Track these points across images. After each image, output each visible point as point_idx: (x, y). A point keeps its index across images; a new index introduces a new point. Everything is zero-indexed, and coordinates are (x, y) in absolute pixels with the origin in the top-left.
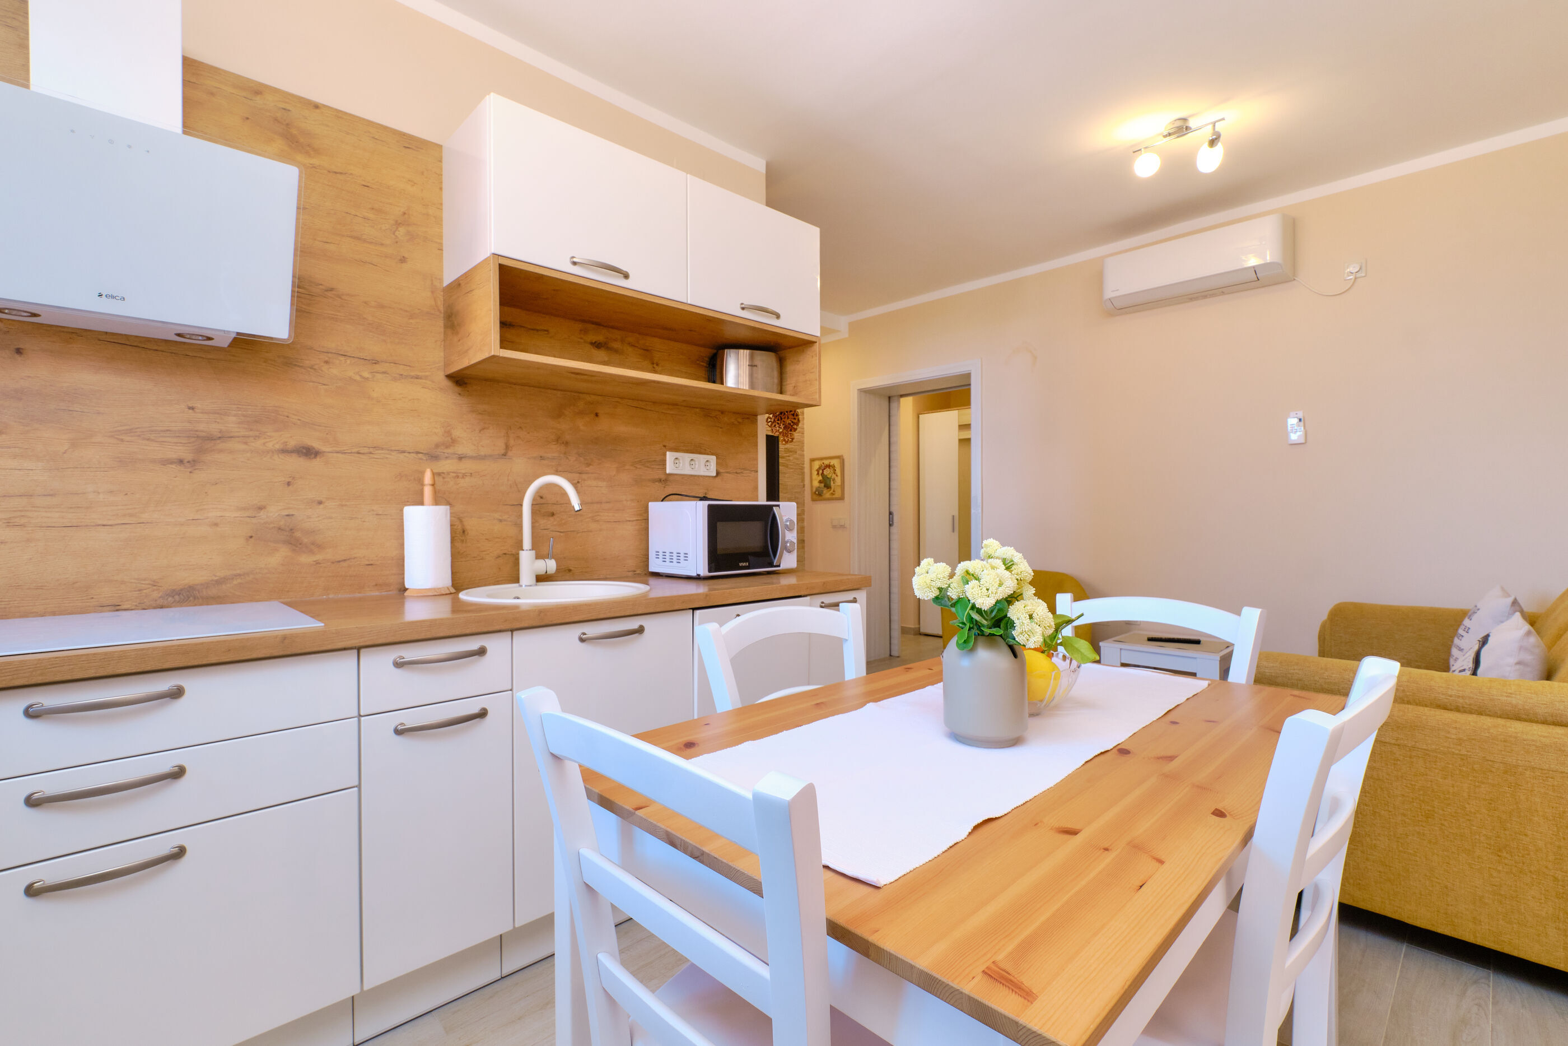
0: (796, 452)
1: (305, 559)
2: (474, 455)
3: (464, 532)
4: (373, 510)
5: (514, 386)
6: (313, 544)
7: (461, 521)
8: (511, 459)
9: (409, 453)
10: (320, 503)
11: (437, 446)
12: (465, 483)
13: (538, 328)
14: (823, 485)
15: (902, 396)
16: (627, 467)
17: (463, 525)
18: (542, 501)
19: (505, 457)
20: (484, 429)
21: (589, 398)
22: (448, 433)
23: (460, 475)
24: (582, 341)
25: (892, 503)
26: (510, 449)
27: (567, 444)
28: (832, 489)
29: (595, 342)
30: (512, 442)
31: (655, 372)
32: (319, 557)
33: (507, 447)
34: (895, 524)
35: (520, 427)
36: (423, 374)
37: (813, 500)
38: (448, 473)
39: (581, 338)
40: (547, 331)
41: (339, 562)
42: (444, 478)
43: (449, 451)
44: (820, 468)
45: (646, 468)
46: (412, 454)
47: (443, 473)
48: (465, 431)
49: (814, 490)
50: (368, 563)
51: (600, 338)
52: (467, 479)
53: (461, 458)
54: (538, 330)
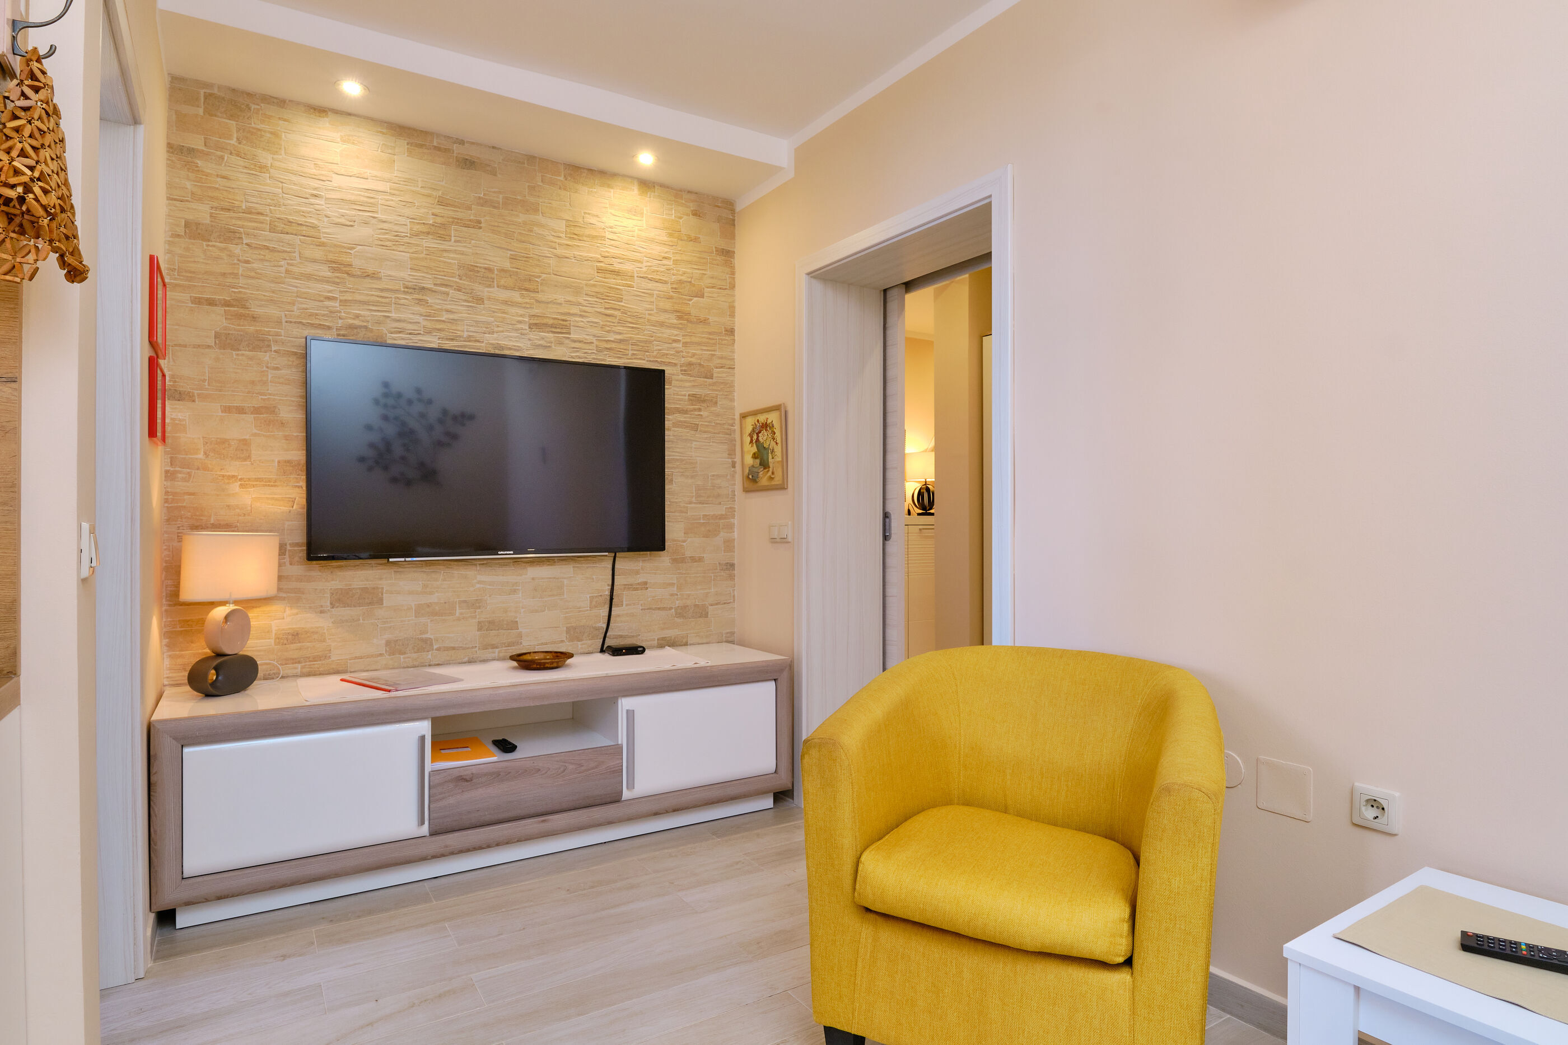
0: (716, 403)
14: (758, 461)
15: (909, 286)
25: (889, 496)
28: (771, 469)
34: (894, 537)
37: (746, 490)
44: (753, 430)
49: (747, 471)
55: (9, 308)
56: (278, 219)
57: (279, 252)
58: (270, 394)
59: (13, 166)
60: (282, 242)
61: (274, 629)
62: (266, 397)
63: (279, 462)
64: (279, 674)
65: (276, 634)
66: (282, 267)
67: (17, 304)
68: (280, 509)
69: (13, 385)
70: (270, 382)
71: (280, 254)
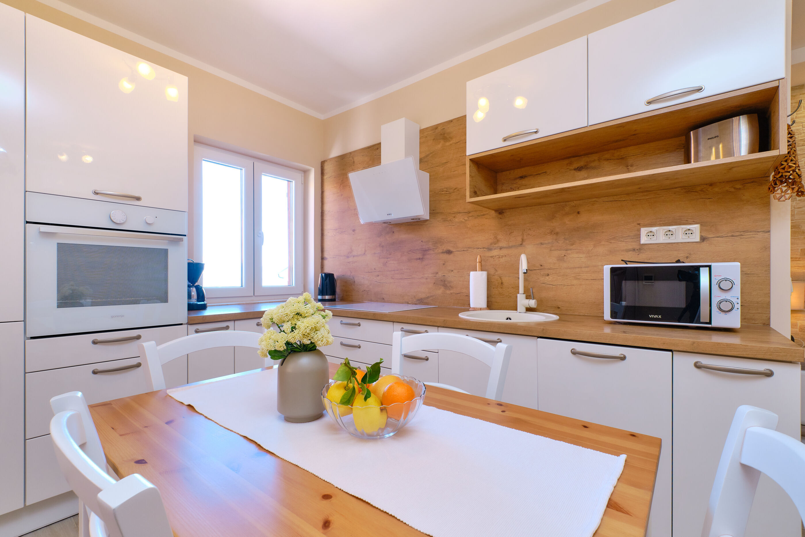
1: (448, 292)
2: (507, 246)
3: (502, 283)
4: (468, 274)
5: (526, 208)
6: (450, 286)
7: (501, 278)
8: (525, 246)
9: (481, 248)
10: (452, 271)
11: (491, 244)
12: (502, 260)
13: (540, 173)
16: (603, 243)
17: (502, 280)
18: (542, 267)
19: (521, 246)
20: (511, 233)
21: (573, 204)
22: (496, 238)
23: (501, 257)
24: (568, 170)
26: (524, 241)
27: (557, 234)
29: (578, 168)
30: (525, 237)
31: (629, 171)
32: (452, 291)
33: (523, 240)
35: (530, 229)
36: (486, 213)
38: (496, 256)
39: (568, 169)
40: (545, 172)
41: (457, 294)
42: (494, 258)
43: (496, 246)
45: (620, 242)
46: (482, 249)
47: (494, 256)
48: (503, 235)
50: (466, 295)
51: (582, 163)
52: (504, 258)
53: (501, 249)
54: (539, 174)
55: (767, 209)
56: (800, 140)
57: (801, 155)
58: (796, 220)
59: (789, 165)
60: (803, 150)
61: (799, 325)
62: (794, 221)
63: (801, 250)
64: (803, 345)
65: (800, 327)
66: (803, 161)
67: (769, 207)
68: (802, 271)
69: (769, 233)
70: (796, 214)
71: (801, 156)
